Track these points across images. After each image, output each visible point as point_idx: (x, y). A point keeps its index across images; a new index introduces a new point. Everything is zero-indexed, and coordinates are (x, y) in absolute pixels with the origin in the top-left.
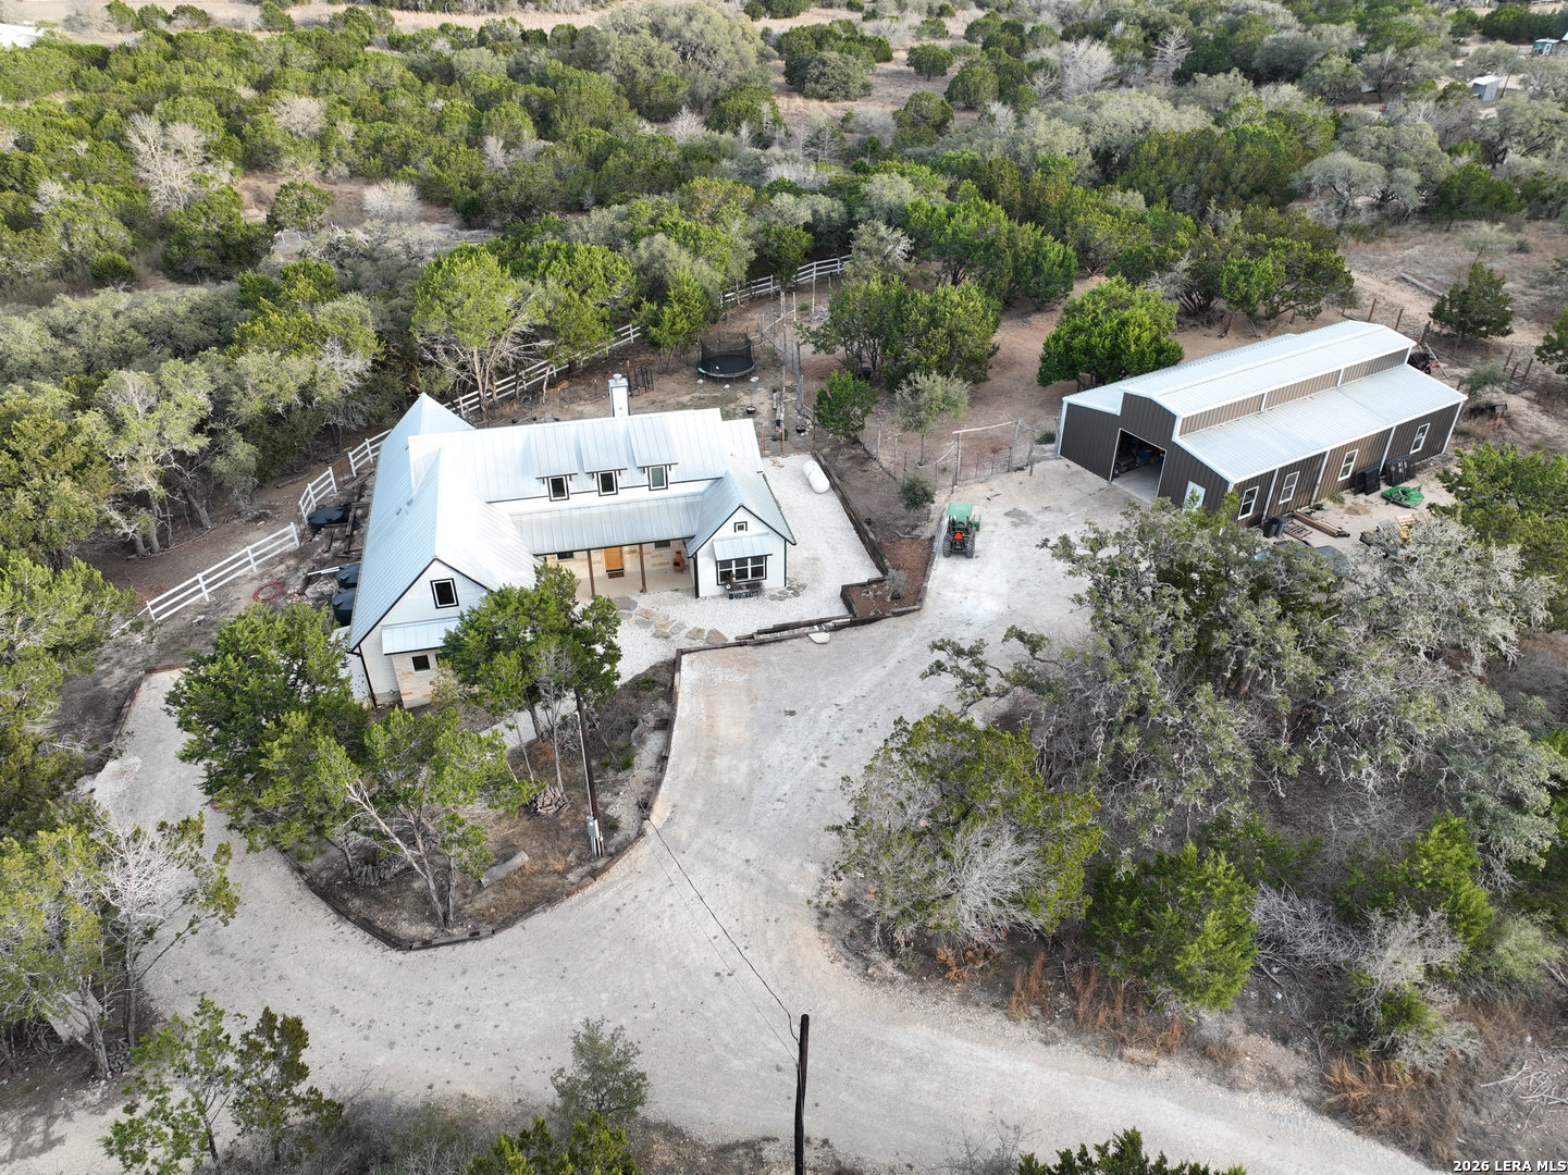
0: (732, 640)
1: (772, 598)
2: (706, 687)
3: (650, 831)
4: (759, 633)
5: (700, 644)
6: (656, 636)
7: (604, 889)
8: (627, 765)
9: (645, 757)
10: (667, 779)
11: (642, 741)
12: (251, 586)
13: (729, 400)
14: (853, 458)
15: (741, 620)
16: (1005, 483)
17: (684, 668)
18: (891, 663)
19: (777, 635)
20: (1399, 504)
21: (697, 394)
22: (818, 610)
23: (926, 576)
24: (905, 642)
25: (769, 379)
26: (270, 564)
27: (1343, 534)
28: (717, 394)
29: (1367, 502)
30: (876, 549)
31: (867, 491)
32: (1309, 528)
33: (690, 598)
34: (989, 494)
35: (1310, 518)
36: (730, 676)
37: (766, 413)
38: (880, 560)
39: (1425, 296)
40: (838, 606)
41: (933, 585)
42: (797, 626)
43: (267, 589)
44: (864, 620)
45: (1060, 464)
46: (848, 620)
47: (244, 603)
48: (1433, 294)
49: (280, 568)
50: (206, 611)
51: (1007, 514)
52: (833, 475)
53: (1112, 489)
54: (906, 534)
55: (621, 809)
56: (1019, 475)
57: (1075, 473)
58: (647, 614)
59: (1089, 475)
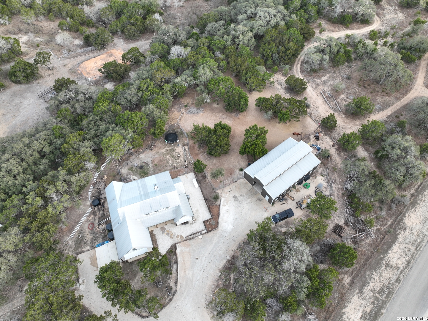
0: (185, 238)
1: (191, 224)
2: (182, 253)
4: (189, 236)
8: (171, 274)
9: (174, 271)
10: (178, 277)
11: (173, 267)
12: (87, 225)
13: (173, 150)
14: (202, 176)
15: (186, 231)
16: (233, 186)
17: (177, 248)
18: (213, 244)
19: (193, 236)
20: (305, 188)
21: (166, 148)
22: (199, 226)
23: (219, 218)
24: (216, 238)
25: (181, 140)
26: (88, 216)
27: (294, 200)
28: (170, 148)
29: (300, 187)
30: (209, 208)
31: (206, 189)
32: (288, 198)
33: (175, 226)
34: (230, 190)
35: (289, 195)
36: (185, 249)
37: (182, 156)
38: (210, 212)
39: (324, 102)
40: (203, 225)
41: (220, 220)
42: (196, 233)
43: (90, 225)
44: (208, 231)
45: (243, 180)
46: (205, 231)
47: (87, 230)
48: (326, 102)
49: (91, 218)
50: (80, 232)
51: (233, 197)
52: (199, 182)
53: (253, 189)
54: (215, 204)
55: (172, 284)
56: (236, 184)
57: (246, 183)
58: (168, 231)
59: (249, 184)
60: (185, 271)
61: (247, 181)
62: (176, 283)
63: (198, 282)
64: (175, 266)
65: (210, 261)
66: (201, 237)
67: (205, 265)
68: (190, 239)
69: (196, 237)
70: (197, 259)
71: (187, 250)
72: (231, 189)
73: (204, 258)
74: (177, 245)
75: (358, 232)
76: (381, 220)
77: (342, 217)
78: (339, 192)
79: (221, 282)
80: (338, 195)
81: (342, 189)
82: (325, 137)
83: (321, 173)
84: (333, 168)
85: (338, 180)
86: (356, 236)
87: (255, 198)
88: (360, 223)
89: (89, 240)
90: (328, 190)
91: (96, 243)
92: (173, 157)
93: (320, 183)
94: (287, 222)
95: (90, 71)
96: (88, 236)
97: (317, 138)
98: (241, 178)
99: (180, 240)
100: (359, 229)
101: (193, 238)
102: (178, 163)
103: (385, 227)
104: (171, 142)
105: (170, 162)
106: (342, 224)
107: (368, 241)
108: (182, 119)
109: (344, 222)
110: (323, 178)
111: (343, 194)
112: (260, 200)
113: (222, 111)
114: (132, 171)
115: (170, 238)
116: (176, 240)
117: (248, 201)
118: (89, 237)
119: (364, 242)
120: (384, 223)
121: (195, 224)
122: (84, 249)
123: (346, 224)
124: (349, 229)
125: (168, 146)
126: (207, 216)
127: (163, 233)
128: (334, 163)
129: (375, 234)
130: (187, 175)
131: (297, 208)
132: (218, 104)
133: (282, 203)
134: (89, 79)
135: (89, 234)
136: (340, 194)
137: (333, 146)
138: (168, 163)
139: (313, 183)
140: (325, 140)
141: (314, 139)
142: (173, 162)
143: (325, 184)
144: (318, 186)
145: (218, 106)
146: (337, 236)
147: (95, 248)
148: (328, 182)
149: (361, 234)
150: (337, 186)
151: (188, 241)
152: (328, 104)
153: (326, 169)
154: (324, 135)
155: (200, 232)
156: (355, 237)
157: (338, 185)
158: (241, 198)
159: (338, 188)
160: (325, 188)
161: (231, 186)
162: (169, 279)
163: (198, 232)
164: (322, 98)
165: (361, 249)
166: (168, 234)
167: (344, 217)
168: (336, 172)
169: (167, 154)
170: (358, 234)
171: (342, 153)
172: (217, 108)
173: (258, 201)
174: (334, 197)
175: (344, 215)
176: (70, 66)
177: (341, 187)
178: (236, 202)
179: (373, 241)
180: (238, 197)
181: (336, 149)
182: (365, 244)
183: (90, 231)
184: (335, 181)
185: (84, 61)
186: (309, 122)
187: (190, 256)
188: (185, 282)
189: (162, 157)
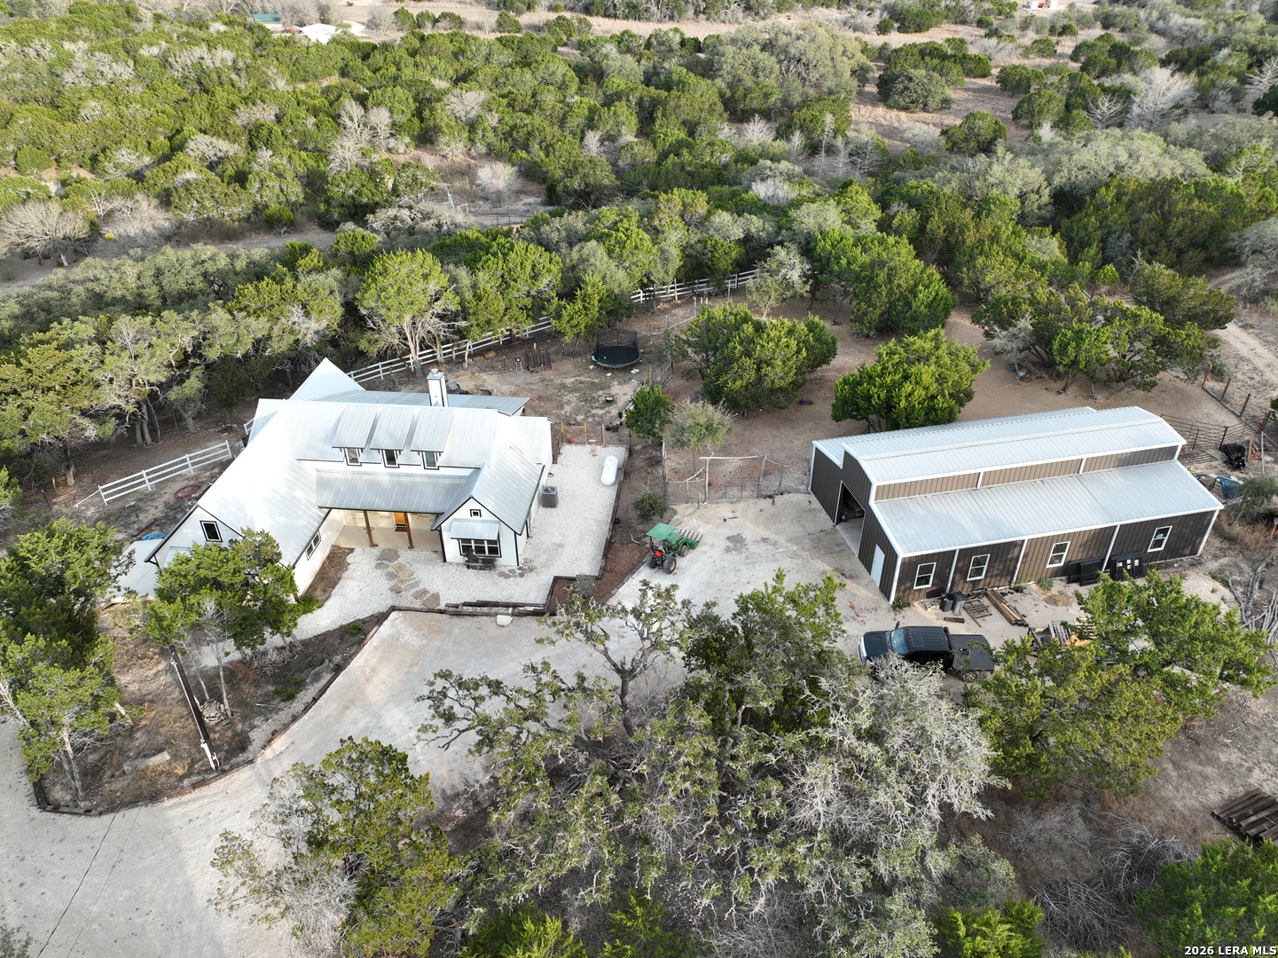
0: (442, 606)
1: (502, 574)
2: (392, 643)
3: (259, 760)
4: (465, 604)
5: (418, 604)
6: (391, 589)
7: (197, 799)
8: (291, 697)
9: (306, 696)
10: (306, 717)
11: (317, 678)
12: (179, 484)
13: (603, 388)
14: (650, 459)
15: (464, 589)
16: (749, 507)
17: (387, 623)
19: (485, 609)
21: (580, 378)
22: (533, 591)
23: (622, 582)
25: (646, 372)
26: (205, 469)
27: (1021, 623)
28: (596, 380)
29: (1076, 592)
30: (609, 547)
31: (637, 491)
32: (993, 610)
33: (440, 561)
34: (728, 515)
35: (1001, 599)
36: (412, 639)
38: (605, 556)
40: (545, 589)
41: (623, 591)
42: (496, 604)
43: (188, 489)
44: (547, 612)
45: (805, 500)
46: (536, 609)
47: (166, 497)
49: (209, 473)
51: (728, 538)
52: (624, 471)
53: (832, 532)
54: (638, 539)
55: (257, 736)
56: (765, 503)
57: (812, 510)
58: (400, 568)
59: (824, 515)
60: (346, 708)
61: (817, 504)
66: (504, 619)
68: (458, 614)
69: (486, 615)
71: (418, 642)
72: (738, 514)
74: (394, 615)
79: (459, 813)
87: (822, 564)
89: (145, 520)
92: (588, 399)
96: (153, 511)
98: (798, 491)
99: (417, 607)
101: (472, 615)
102: (593, 416)
105: (567, 409)
112: (844, 573)
116: (407, 600)
117: (788, 562)
118: (151, 514)
121: (519, 580)
125: (592, 374)
126: (582, 560)
127: (379, 566)
130: (599, 447)
133: (948, 614)
135: (161, 506)
138: (562, 407)
141: (1220, 463)
142: (577, 411)
145: (836, 328)
151: (444, 616)
153: (1255, 563)
155: (515, 606)
158: (757, 549)
161: (741, 505)
162: (266, 713)
163: (507, 605)
166: (391, 576)
169: (575, 390)
178: (733, 556)
180: (748, 541)
183: (172, 500)
187: (412, 665)
188: (311, 744)
189: (551, 391)
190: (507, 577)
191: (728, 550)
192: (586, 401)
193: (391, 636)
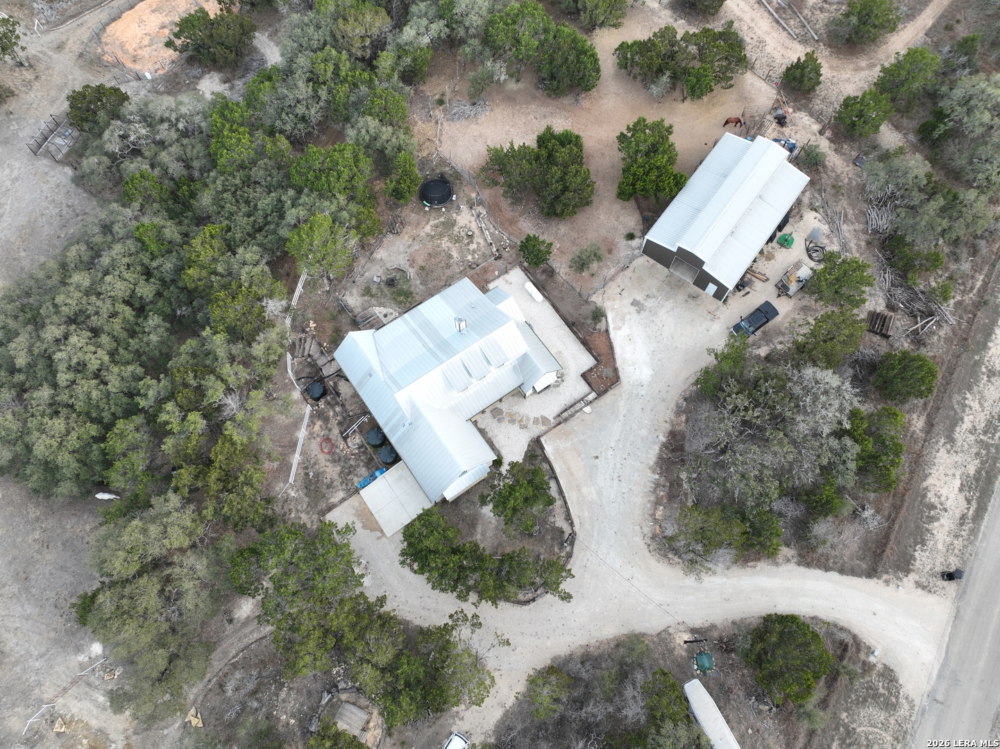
0: (554, 421)
2: (559, 453)
4: (561, 413)
9: (555, 496)
10: (569, 503)
12: (315, 445)
13: (453, 224)
14: (544, 271)
15: (550, 407)
16: (624, 279)
17: (545, 445)
18: (621, 418)
19: (569, 412)
20: (785, 247)
21: (432, 223)
22: (576, 388)
23: (614, 359)
24: (622, 403)
25: (461, 194)
26: (308, 426)
27: (767, 280)
28: (442, 219)
29: (773, 248)
30: (585, 343)
31: (563, 299)
32: (754, 279)
33: (522, 399)
34: (619, 290)
35: (753, 271)
36: (564, 444)
37: (477, 232)
38: (589, 350)
39: (774, 24)
40: (583, 383)
41: (619, 364)
42: (575, 404)
43: (324, 444)
44: (600, 394)
45: (644, 260)
46: (593, 395)
47: (322, 458)
48: (778, 22)
49: (317, 428)
50: (306, 465)
51: (632, 304)
52: (540, 287)
53: (671, 275)
54: (594, 329)
55: (560, 523)
56: (628, 273)
57: (652, 266)
58: (510, 415)
59: (659, 266)
60: (579, 490)
61: (652, 261)
62: (568, 517)
63: (614, 505)
64: (553, 484)
65: (626, 456)
66: (587, 409)
67: (619, 466)
68: (566, 420)
69: (577, 412)
70: (597, 457)
71: (568, 444)
72: (622, 287)
73: (610, 452)
74: (542, 440)
75: (919, 319)
76: (960, 281)
77: (878, 293)
78: (859, 239)
79: (662, 493)
80: (858, 246)
81: (865, 232)
82: (798, 115)
83: (811, 204)
84: (834, 187)
85: (851, 211)
86: (917, 329)
87: (682, 297)
88: (920, 299)
89: (336, 477)
90: (835, 239)
91: (356, 479)
92: (458, 240)
93: (814, 229)
94: (764, 333)
95: (140, 52)
96: (328, 470)
97: (781, 121)
98: (637, 257)
99: (544, 428)
100: (920, 311)
101: (572, 416)
102: (474, 252)
103: (971, 295)
104: (440, 203)
105: (455, 254)
106: (882, 309)
107: (942, 333)
108: (442, 139)
109: (884, 305)
110: (817, 215)
111: (869, 243)
112: (694, 297)
113: (534, 98)
114: (372, 296)
115: (521, 428)
116: (535, 431)
117: (669, 304)
118: (332, 472)
119: (936, 338)
120: (969, 286)
121: (564, 384)
122: (334, 500)
123: (891, 307)
124: (899, 317)
125: (433, 215)
126: (586, 361)
127: (499, 421)
128: (834, 174)
129: (954, 315)
130: (506, 276)
131: (779, 296)
132: (518, 81)
133: (742, 293)
134: (148, 76)
135: (328, 464)
136: (863, 244)
137: (821, 133)
138: (450, 257)
139: (799, 233)
140: (800, 123)
141: (774, 125)
142: (461, 252)
143: (825, 228)
144: (810, 236)
145: (520, 85)
146: (878, 337)
147: (357, 491)
148: (830, 221)
149: (928, 322)
150: (852, 228)
151: (562, 425)
152: (784, 29)
153: (820, 192)
154: (794, 111)
155: (582, 399)
156: (916, 332)
157: (853, 223)
158: (649, 303)
159: (855, 230)
160: (828, 237)
161: (619, 280)
162: (551, 513)
163: (579, 401)
164: (766, 15)
165: (932, 354)
166: (512, 421)
167: (881, 294)
168: (843, 194)
169: (441, 236)
170: (919, 325)
171: (845, 146)
172: (519, 91)
173: (691, 301)
174: (851, 253)
175: (881, 288)
176: (74, 46)
177: (862, 226)
178: (643, 314)
179: (953, 331)
180: (642, 302)
181: (829, 139)
182: (939, 341)
183: (328, 457)
184: (846, 216)
185: (108, 24)
186: (752, 84)
187: (579, 455)
188: (587, 512)
189: (430, 245)
190: (558, 386)
191: (638, 312)
192: (456, 241)
193: (554, 450)
